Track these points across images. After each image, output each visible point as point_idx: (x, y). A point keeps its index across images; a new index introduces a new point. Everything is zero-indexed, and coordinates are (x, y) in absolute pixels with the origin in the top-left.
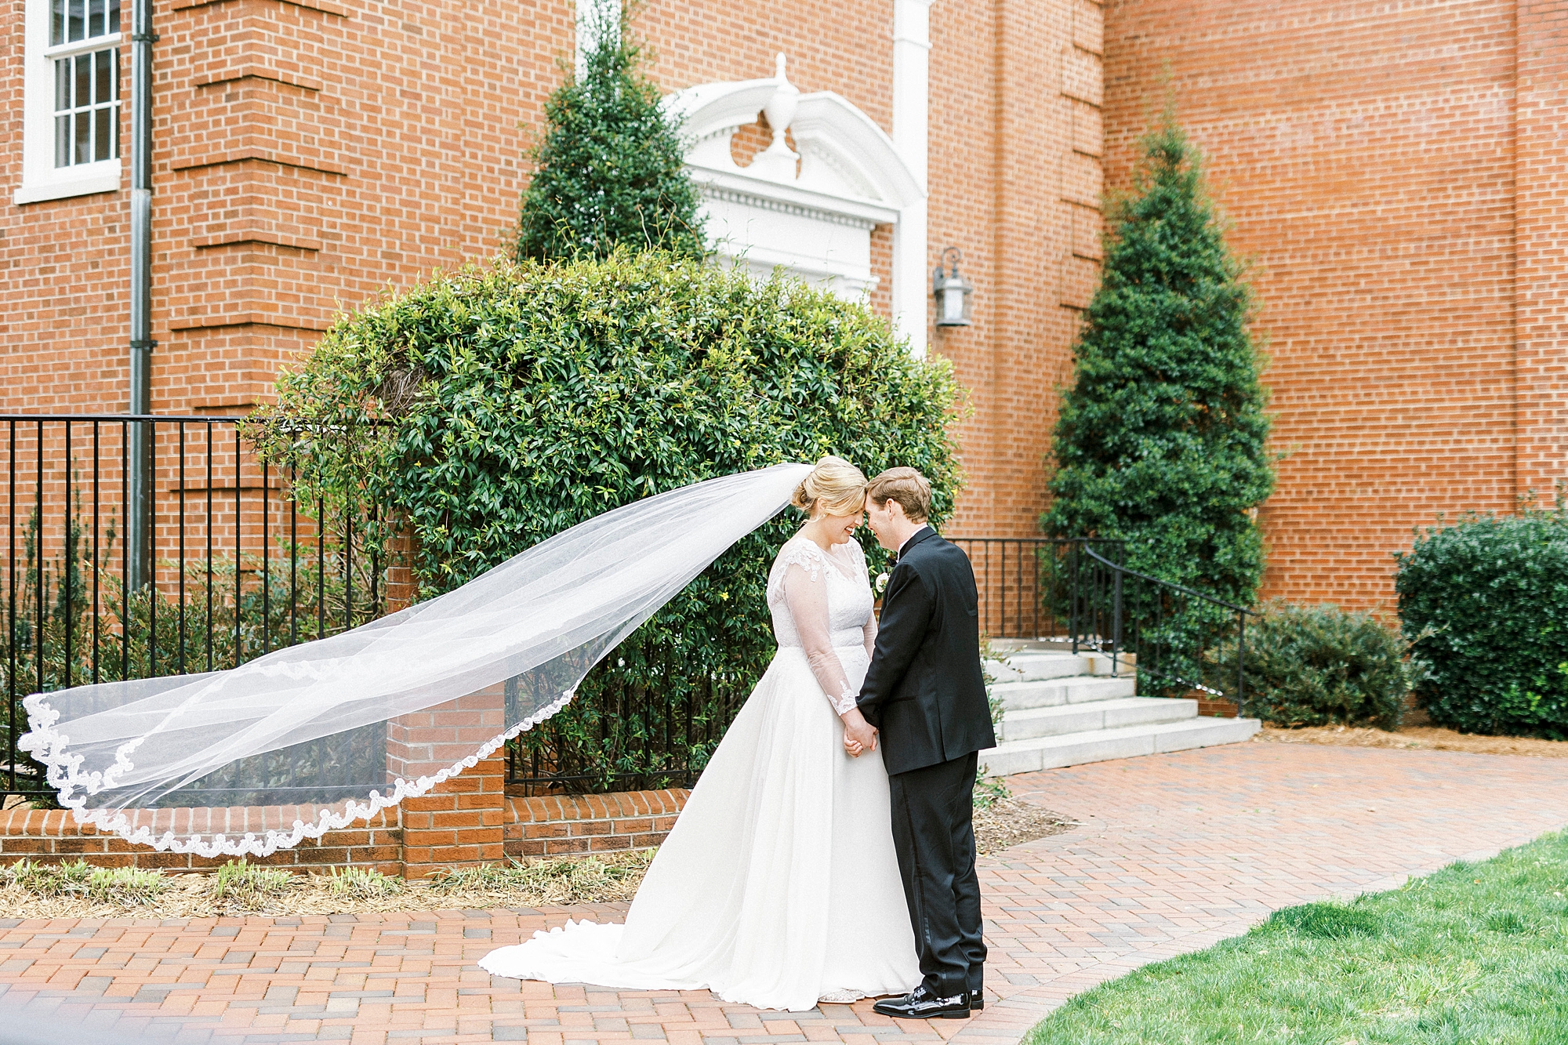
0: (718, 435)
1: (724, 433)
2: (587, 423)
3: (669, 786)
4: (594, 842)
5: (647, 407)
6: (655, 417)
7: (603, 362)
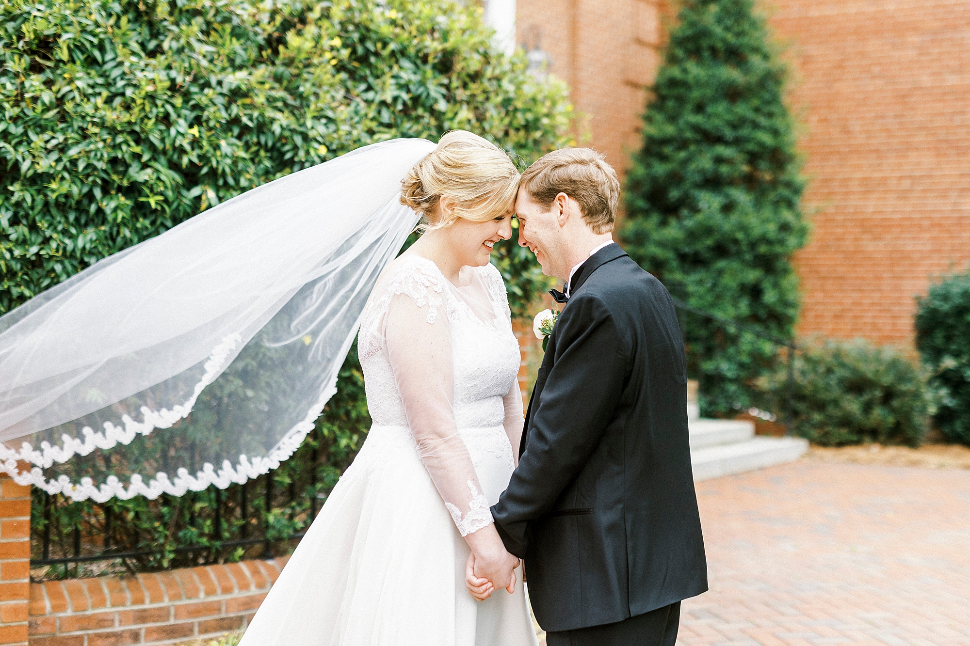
0: (298, 140)
1: (305, 138)
2: (126, 117)
3: (242, 558)
4: (149, 632)
5: (204, 101)
6: (217, 114)
7: (152, 45)
